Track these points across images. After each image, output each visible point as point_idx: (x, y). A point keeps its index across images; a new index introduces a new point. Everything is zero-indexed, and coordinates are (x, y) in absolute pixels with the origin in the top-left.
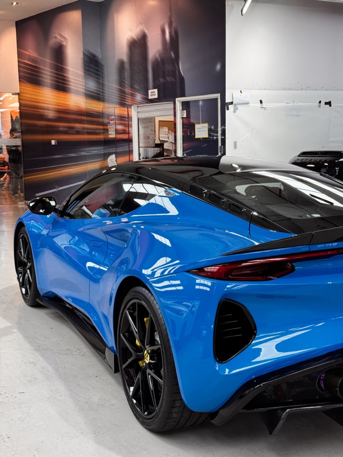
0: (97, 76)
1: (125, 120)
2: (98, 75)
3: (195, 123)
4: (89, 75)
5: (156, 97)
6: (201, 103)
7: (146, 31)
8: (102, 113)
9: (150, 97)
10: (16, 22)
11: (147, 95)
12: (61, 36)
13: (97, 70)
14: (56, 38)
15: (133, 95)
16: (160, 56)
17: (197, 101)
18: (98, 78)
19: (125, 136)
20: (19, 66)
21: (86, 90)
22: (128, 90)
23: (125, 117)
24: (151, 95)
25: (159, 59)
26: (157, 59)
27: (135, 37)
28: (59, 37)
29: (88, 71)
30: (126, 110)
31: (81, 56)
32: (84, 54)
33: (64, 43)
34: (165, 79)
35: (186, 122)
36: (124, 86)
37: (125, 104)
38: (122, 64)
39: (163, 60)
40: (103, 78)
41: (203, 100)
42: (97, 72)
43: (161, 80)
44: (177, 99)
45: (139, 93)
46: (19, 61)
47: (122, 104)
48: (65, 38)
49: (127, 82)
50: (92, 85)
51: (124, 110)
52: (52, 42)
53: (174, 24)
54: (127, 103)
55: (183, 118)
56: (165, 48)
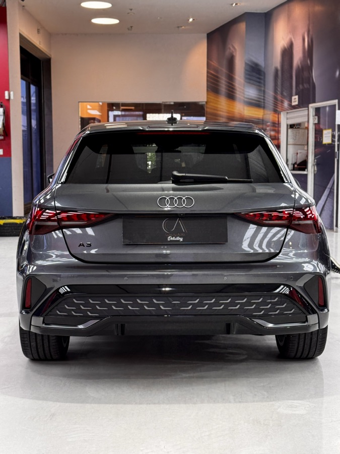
0: (258, 84)
1: (276, 126)
2: (259, 82)
3: (323, 128)
4: (249, 83)
5: (297, 103)
6: (327, 109)
7: (293, 40)
8: (263, 120)
9: (293, 104)
10: (208, 35)
11: (291, 101)
12: (233, 47)
13: (260, 79)
15: (282, 102)
16: (301, 63)
17: (325, 107)
18: (259, 86)
19: (276, 142)
20: (208, 76)
21: (246, 98)
22: (279, 97)
23: (276, 124)
24: (294, 102)
25: (300, 67)
26: (298, 67)
27: (286, 47)
28: (231, 48)
29: (250, 79)
30: (277, 116)
31: (244, 65)
32: (246, 64)
33: (234, 54)
34: (303, 85)
35: (317, 127)
36: (277, 93)
37: (277, 110)
38: (276, 71)
39: (302, 67)
40: (264, 85)
41: (330, 106)
42: (258, 80)
43: (301, 87)
44: (311, 105)
45: (286, 100)
46: (207, 72)
47: (275, 110)
48: (235, 49)
49: (279, 89)
50: (251, 92)
52: (227, 53)
53: (311, 33)
54: (278, 110)
55: (315, 124)
56: (304, 56)
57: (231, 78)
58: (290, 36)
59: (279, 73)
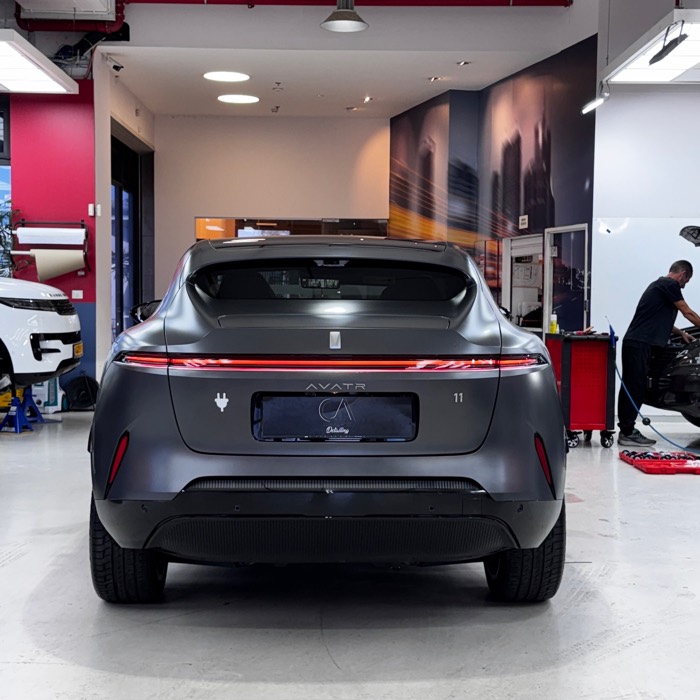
0: (468, 196)
1: (495, 258)
2: (470, 193)
4: (454, 194)
5: (526, 226)
6: (572, 236)
7: (521, 133)
8: (474, 249)
9: (521, 227)
10: (392, 120)
11: (517, 223)
12: (431, 140)
13: (469, 187)
14: (425, 142)
15: (504, 224)
16: (532, 167)
17: (569, 233)
18: (470, 199)
19: (494, 284)
20: (390, 181)
21: (449, 216)
22: (500, 216)
23: (495, 256)
24: (522, 224)
25: (531, 172)
26: (529, 173)
27: (510, 141)
28: (428, 141)
29: (455, 188)
30: (497, 244)
31: (446, 168)
32: (450, 165)
33: (432, 150)
34: (536, 200)
35: (557, 264)
36: (496, 210)
38: (496, 176)
39: (535, 174)
40: (477, 197)
41: (575, 232)
42: (468, 189)
43: (533, 202)
44: (547, 230)
45: (511, 220)
46: (391, 174)
47: (495, 237)
48: (433, 142)
49: (500, 205)
50: (460, 208)
51: (495, 245)
52: (422, 148)
53: (547, 123)
54: (498, 235)
55: (554, 258)
56: (537, 157)
57: (427, 185)
58: (516, 127)
59: (500, 181)
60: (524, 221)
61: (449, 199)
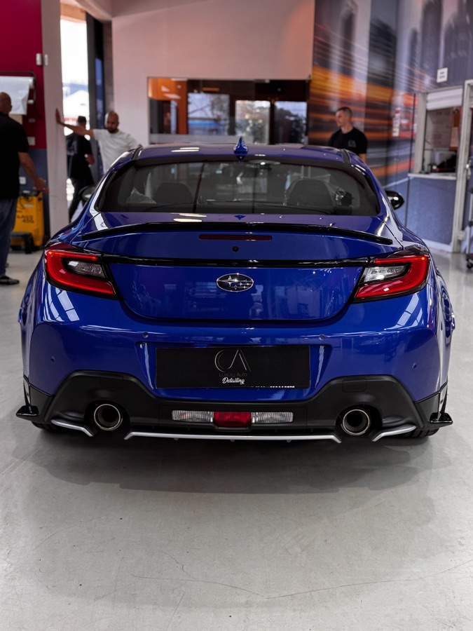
0: (386, 53)
1: (410, 113)
2: (388, 51)
4: (375, 52)
5: (445, 79)
8: (390, 104)
9: (439, 80)
11: (435, 76)
12: (354, 3)
13: (389, 46)
15: (422, 78)
16: (454, 21)
18: (388, 56)
19: (408, 135)
20: (314, 46)
21: (369, 73)
22: (417, 71)
23: (410, 109)
24: (441, 77)
25: (453, 26)
26: (450, 27)
28: (350, 4)
29: (375, 46)
30: (412, 98)
31: (368, 27)
32: (372, 25)
33: (354, 12)
34: (457, 54)
36: (414, 65)
37: (412, 90)
38: (414, 34)
39: (457, 27)
40: (395, 55)
42: (386, 48)
43: (453, 56)
44: (467, 82)
45: (428, 74)
46: (314, 39)
47: (410, 90)
50: (379, 66)
51: (411, 99)
52: (344, 12)
54: (415, 89)
55: (472, 109)
56: (459, 11)
57: (348, 45)
59: (419, 38)
60: (443, 75)
61: (370, 57)
